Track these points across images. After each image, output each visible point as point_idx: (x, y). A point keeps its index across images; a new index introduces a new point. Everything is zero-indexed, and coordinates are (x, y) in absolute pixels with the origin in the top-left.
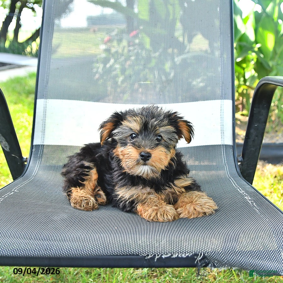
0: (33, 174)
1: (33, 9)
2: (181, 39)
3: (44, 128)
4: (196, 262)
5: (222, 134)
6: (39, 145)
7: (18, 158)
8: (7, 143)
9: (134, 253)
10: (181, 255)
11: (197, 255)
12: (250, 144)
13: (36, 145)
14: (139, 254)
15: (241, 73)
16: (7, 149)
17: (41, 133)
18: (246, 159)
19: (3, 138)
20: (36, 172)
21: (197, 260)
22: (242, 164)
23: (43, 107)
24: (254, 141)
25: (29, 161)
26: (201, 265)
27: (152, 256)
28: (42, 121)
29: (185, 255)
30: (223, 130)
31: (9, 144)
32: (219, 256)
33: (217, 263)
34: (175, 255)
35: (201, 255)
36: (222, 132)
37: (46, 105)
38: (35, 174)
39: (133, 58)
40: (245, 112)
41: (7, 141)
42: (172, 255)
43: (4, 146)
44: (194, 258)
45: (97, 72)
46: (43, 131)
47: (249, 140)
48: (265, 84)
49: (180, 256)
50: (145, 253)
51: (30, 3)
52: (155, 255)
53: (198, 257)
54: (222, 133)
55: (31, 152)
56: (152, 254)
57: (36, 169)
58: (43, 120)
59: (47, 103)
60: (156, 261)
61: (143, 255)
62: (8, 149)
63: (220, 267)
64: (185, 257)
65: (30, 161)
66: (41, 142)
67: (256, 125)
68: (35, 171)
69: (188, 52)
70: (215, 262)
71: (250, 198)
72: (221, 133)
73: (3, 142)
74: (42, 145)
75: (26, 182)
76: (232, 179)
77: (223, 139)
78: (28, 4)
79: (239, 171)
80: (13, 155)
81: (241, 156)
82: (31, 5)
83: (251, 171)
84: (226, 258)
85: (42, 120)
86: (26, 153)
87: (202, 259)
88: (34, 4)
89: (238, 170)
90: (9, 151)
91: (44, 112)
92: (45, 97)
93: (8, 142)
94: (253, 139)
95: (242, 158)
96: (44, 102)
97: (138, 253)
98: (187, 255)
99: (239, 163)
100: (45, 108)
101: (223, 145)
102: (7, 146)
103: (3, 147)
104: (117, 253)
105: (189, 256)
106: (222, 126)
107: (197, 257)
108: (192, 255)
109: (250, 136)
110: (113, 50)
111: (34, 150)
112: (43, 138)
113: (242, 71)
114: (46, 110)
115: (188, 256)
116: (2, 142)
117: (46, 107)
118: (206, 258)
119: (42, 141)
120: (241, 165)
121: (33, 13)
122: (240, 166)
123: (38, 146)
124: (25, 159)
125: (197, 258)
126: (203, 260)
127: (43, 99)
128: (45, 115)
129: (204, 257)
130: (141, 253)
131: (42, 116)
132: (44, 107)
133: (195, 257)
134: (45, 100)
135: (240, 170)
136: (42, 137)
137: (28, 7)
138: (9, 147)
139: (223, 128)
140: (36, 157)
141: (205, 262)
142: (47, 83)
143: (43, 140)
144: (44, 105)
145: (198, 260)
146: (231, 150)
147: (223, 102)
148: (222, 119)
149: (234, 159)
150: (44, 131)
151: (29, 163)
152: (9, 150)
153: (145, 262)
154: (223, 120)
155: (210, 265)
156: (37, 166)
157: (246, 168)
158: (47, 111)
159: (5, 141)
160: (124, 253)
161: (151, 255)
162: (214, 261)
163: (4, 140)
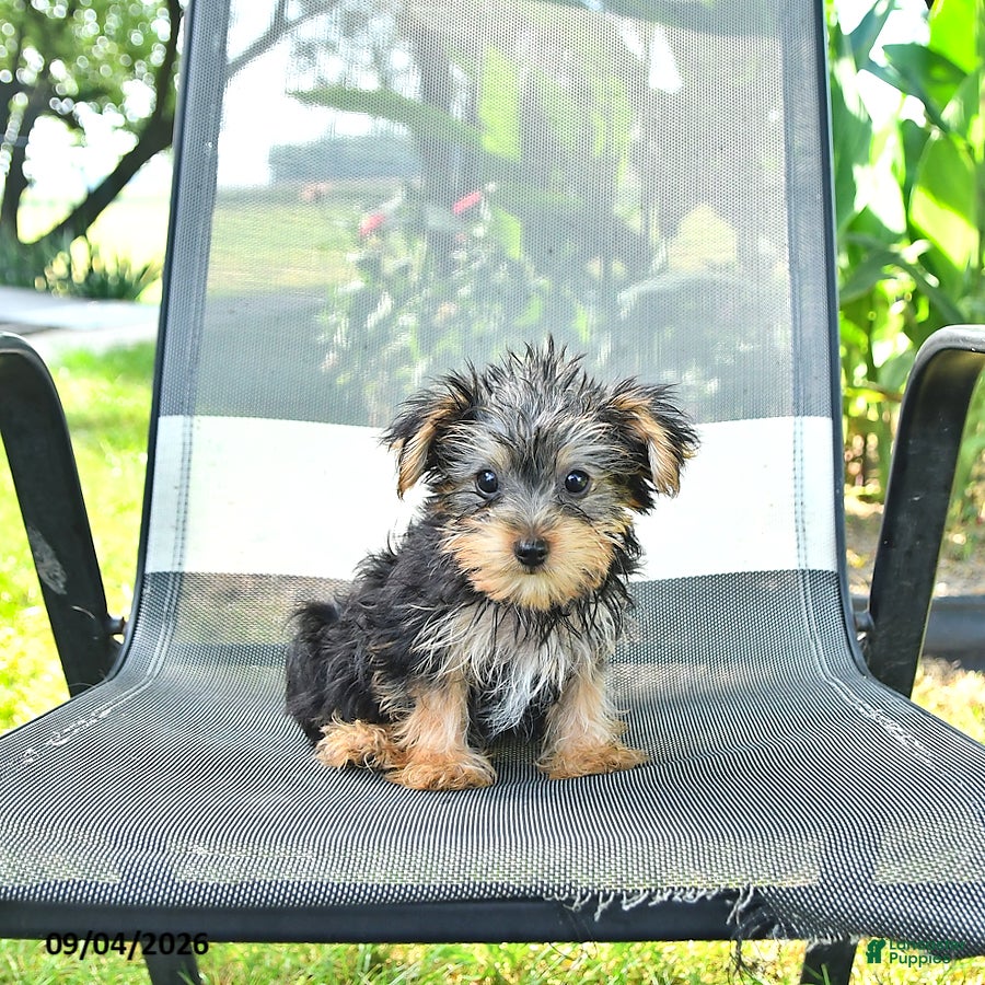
0: (150, 671)
1: (72, 121)
2: (636, 223)
3: (182, 514)
4: (728, 922)
5: (801, 534)
6: (168, 574)
7: (93, 617)
8: (58, 564)
9: (527, 892)
10: (681, 897)
11: (732, 895)
12: (897, 566)
13: (154, 575)
14: (544, 895)
15: (858, 346)
16: (57, 585)
17: (172, 534)
18: (883, 620)
19: (47, 547)
20: (160, 665)
21: (732, 914)
22: (870, 639)
23: (181, 441)
24: (909, 554)
25: (130, 628)
26: (747, 930)
27: (587, 899)
28: (177, 492)
29: (695, 896)
30: (803, 522)
31: (65, 568)
32: (806, 896)
33: (800, 922)
34: (661, 894)
35: (747, 893)
36: (801, 528)
37: (191, 435)
38: (157, 671)
39: (465, 291)
40: (873, 488)
41: (59, 556)
42: (650, 898)
43: (48, 573)
44: (725, 905)
45: (327, 347)
46: (180, 524)
47: (894, 550)
48: (942, 355)
49: (676, 898)
50: (562, 892)
51: (62, 99)
52: (595, 899)
53: (738, 902)
54: (800, 530)
55: (137, 597)
56: (587, 894)
57: (159, 652)
58: (181, 486)
59: (194, 430)
60: (600, 919)
61: (558, 899)
62: (62, 586)
63: (808, 937)
64: (695, 901)
65: (135, 629)
66: (173, 565)
67: (916, 499)
68: (153, 661)
69: (663, 270)
70: (793, 920)
71: (900, 730)
72: (797, 530)
73: (45, 560)
74: (175, 574)
75: (130, 694)
76: (838, 681)
77: (802, 551)
78: (55, 103)
79: (862, 658)
80: (76, 608)
81: (868, 608)
82: (65, 106)
83: (901, 663)
84: (827, 904)
85: (176, 488)
86: (119, 603)
87: (748, 909)
88: (76, 99)
89: (859, 656)
90: (65, 593)
91: (183, 460)
92: (186, 408)
93: (60, 562)
94: (907, 548)
95: (870, 617)
96: (185, 426)
97: (539, 892)
98: (700, 894)
99: (862, 636)
100: (188, 447)
101: (804, 572)
102: (57, 574)
103: (44, 576)
104: (470, 892)
105: (709, 898)
106: (799, 507)
107: (735, 902)
108: (717, 895)
109: (897, 537)
110: (389, 266)
111: (147, 591)
112: (179, 550)
113: (862, 339)
114: (190, 453)
115: (704, 897)
116: (42, 561)
117: (191, 444)
118: (761, 905)
119: (178, 560)
120: (866, 642)
121: (73, 136)
122: (864, 644)
123: (161, 577)
124: (114, 621)
125: (732, 907)
126: (752, 914)
127: (181, 417)
128: (189, 469)
129: (758, 902)
130: (550, 891)
131: (178, 474)
132: (184, 444)
133: (728, 902)
134: (188, 419)
135: (865, 657)
136: (175, 548)
137: (55, 113)
138: (64, 580)
139: (802, 513)
140: (156, 616)
141: (761, 920)
142: (196, 360)
143: (181, 556)
144: (184, 435)
145: (735, 914)
146: (832, 590)
147: (801, 424)
148: (798, 482)
149: (844, 620)
150: (182, 526)
151: (133, 636)
152: (65, 589)
153: (561, 923)
154: (802, 486)
155: (776, 927)
156: (159, 644)
157: (883, 651)
158: (194, 457)
159: (51, 558)
160: (493, 892)
161: (583, 898)
162: (790, 916)
163: (51, 553)
